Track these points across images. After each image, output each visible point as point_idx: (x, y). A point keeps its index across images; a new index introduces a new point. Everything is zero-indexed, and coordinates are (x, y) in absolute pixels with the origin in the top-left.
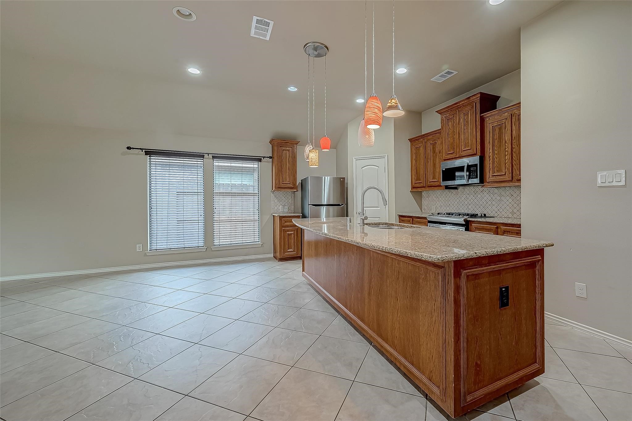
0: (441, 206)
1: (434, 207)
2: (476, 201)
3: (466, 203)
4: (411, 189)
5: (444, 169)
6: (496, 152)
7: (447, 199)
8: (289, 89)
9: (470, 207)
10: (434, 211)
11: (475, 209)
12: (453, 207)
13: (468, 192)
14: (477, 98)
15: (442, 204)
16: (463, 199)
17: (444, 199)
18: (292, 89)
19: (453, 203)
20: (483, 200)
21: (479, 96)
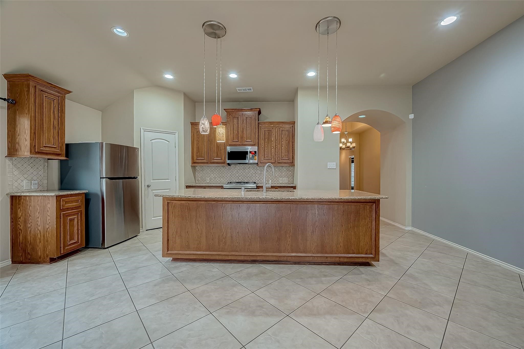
0: (215, 178)
1: (209, 178)
2: (244, 174)
3: (237, 175)
4: (192, 164)
5: (230, 152)
6: (266, 146)
7: (220, 172)
8: (115, 30)
9: (240, 178)
10: (208, 182)
11: (244, 179)
12: (226, 178)
13: (239, 168)
14: (257, 111)
15: (216, 176)
16: (234, 172)
17: (218, 172)
18: (120, 32)
19: (226, 175)
20: (250, 174)
21: (259, 110)
